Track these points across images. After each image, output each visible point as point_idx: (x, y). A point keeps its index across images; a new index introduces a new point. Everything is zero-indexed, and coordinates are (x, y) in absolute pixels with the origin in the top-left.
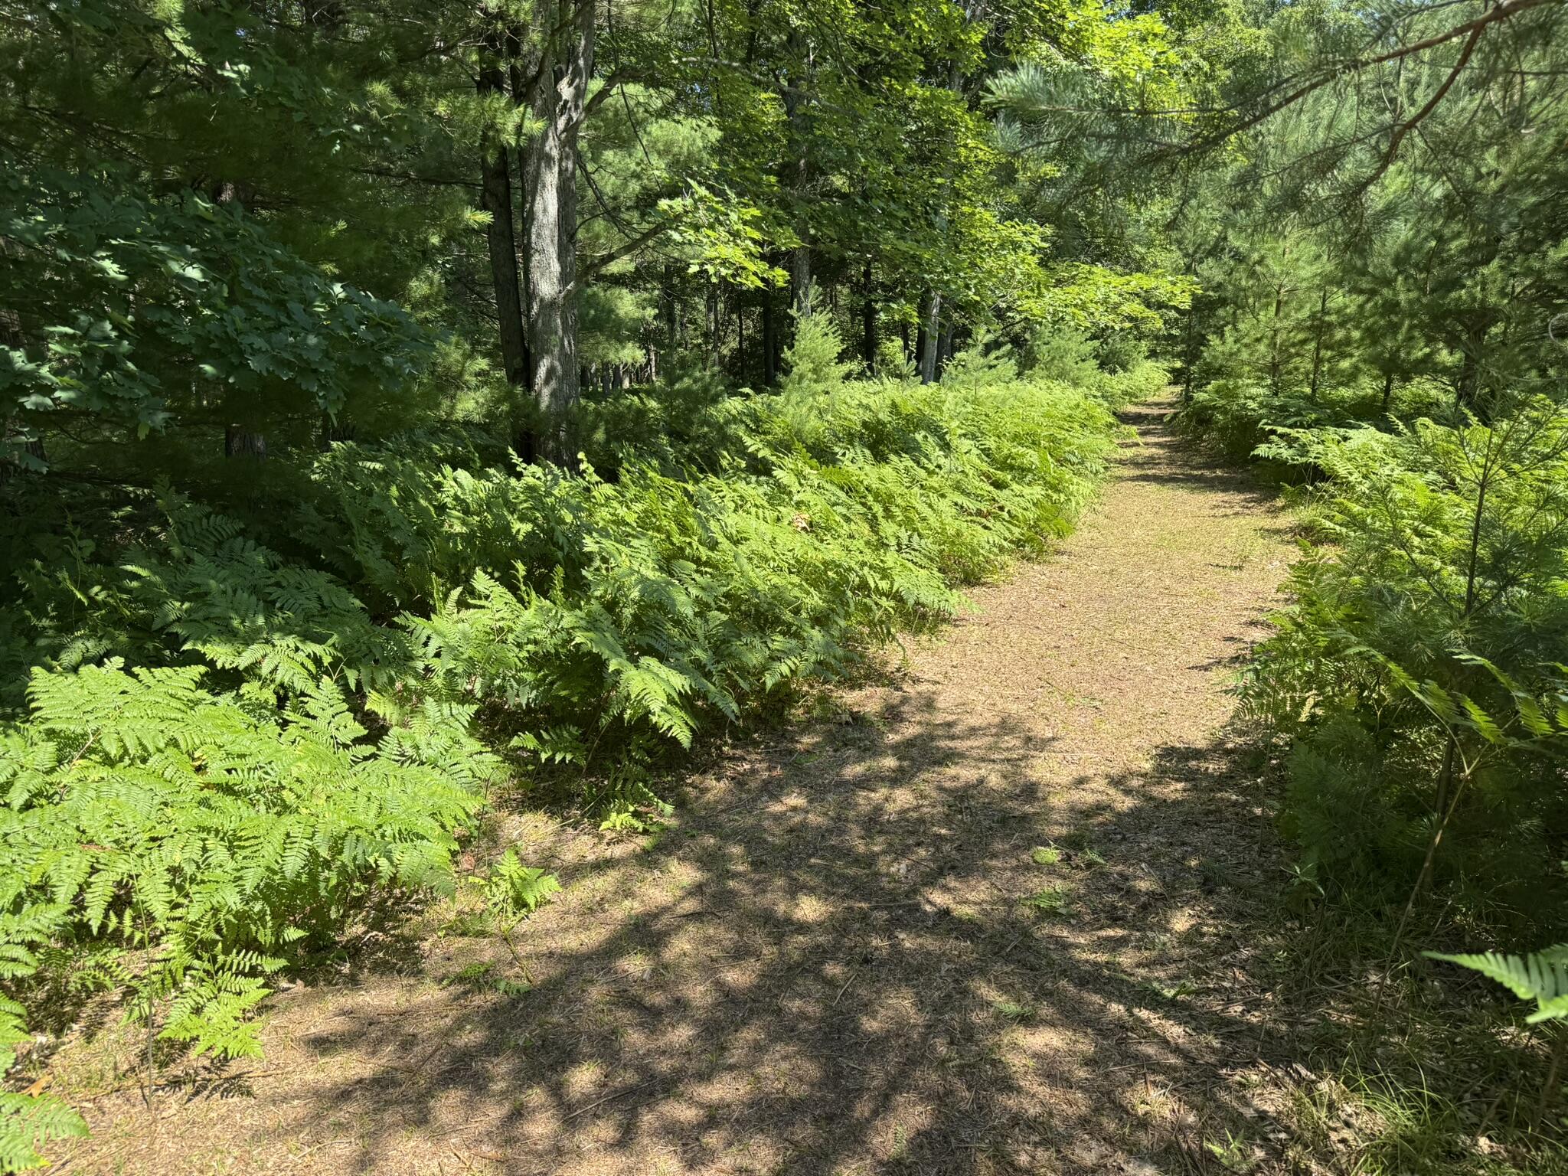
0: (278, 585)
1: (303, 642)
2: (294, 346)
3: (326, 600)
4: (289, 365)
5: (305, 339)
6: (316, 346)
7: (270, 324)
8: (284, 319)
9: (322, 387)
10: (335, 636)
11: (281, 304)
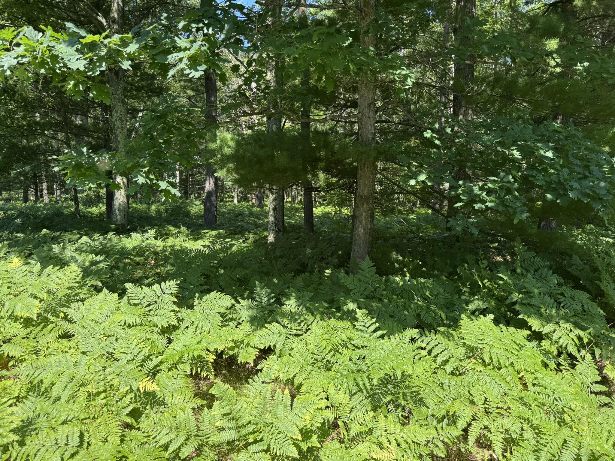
0: (562, 294)
1: (575, 328)
2: (592, 187)
3: (586, 307)
4: (588, 195)
5: (599, 183)
6: (603, 187)
7: (580, 176)
8: (587, 174)
9: (603, 206)
10: (591, 329)
11: (587, 167)
